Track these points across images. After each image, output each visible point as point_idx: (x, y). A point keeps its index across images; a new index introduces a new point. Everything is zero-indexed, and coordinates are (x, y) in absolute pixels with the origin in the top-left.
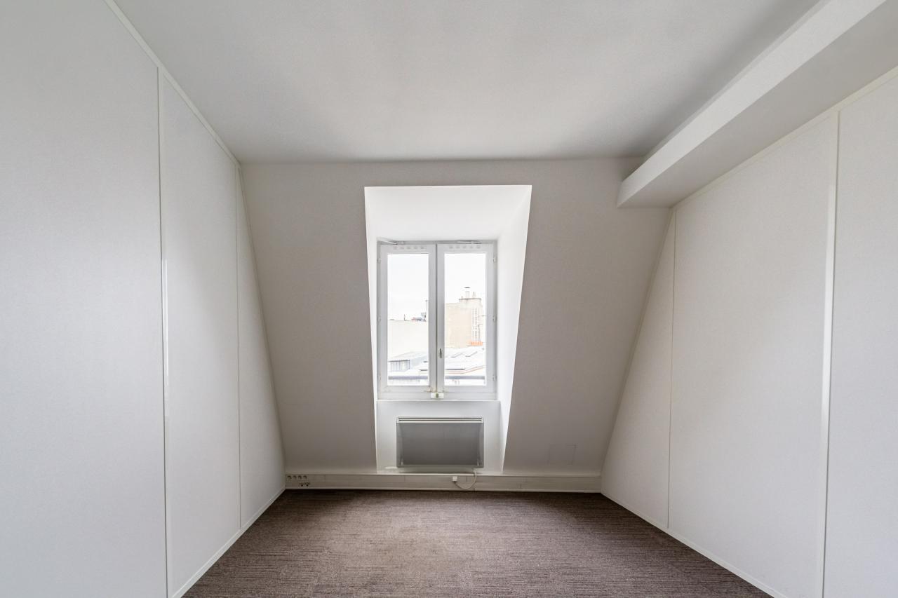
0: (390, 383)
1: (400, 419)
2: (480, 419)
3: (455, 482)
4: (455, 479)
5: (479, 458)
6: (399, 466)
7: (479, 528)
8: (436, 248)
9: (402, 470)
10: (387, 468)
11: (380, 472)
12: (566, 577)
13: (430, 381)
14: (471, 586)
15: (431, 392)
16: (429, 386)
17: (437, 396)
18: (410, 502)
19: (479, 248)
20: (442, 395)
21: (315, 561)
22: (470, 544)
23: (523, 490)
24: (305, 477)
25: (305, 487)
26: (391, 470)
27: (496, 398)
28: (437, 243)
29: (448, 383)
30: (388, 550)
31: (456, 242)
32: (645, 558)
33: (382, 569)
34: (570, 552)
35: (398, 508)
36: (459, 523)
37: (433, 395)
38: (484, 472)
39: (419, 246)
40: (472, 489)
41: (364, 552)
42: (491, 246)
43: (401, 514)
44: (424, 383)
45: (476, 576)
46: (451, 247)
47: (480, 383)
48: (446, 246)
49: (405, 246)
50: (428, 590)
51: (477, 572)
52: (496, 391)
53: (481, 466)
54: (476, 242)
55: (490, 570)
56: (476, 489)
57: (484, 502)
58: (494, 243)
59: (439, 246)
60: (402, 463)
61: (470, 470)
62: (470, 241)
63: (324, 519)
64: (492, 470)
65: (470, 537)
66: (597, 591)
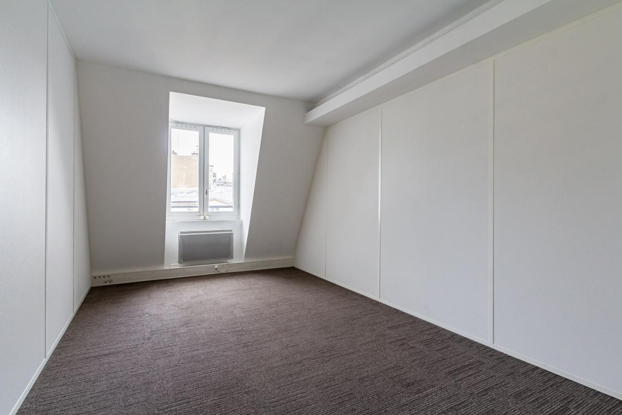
0: (173, 210)
1: (181, 233)
2: (231, 231)
3: (216, 269)
4: (216, 267)
5: (231, 253)
6: (180, 262)
7: (237, 290)
8: (205, 129)
9: (181, 265)
10: (171, 265)
11: (166, 268)
12: (286, 303)
13: (200, 209)
14: (242, 315)
15: (200, 215)
16: (199, 212)
17: (205, 218)
18: (191, 283)
19: (230, 132)
20: (207, 217)
21: (142, 321)
22: (235, 297)
23: (255, 269)
24: (109, 276)
25: (108, 284)
26: (174, 266)
27: (239, 218)
28: (204, 126)
29: (210, 210)
30: (188, 308)
31: (216, 127)
32: (318, 290)
33: (189, 317)
34: (286, 293)
35: (184, 287)
36: (225, 289)
37: (202, 217)
38: (232, 261)
39: (193, 127)
40: (227, 272)
41: (173, 311)
42: (236, 132)
43: (188, 290)
44: (196, 210)
45: (243, 310)
46: (213, 130)
47: (231, 210)
48: (211, 129)
49: (184, 125)
50: (220, 321)
51: (243, 309)
52: (239, 214)
53: (232, 258)
54: (228, 128)
55: (250, 307)
56: (229, 272)
57: (235, 277)
58: (239, 130)
59: (206, 128)
60: (182, 261)
61: (224, 261)
62: (224, 128)
63: (134, 299)
64: (238, 259)
65: (233, 294)
66: (301, 306)
